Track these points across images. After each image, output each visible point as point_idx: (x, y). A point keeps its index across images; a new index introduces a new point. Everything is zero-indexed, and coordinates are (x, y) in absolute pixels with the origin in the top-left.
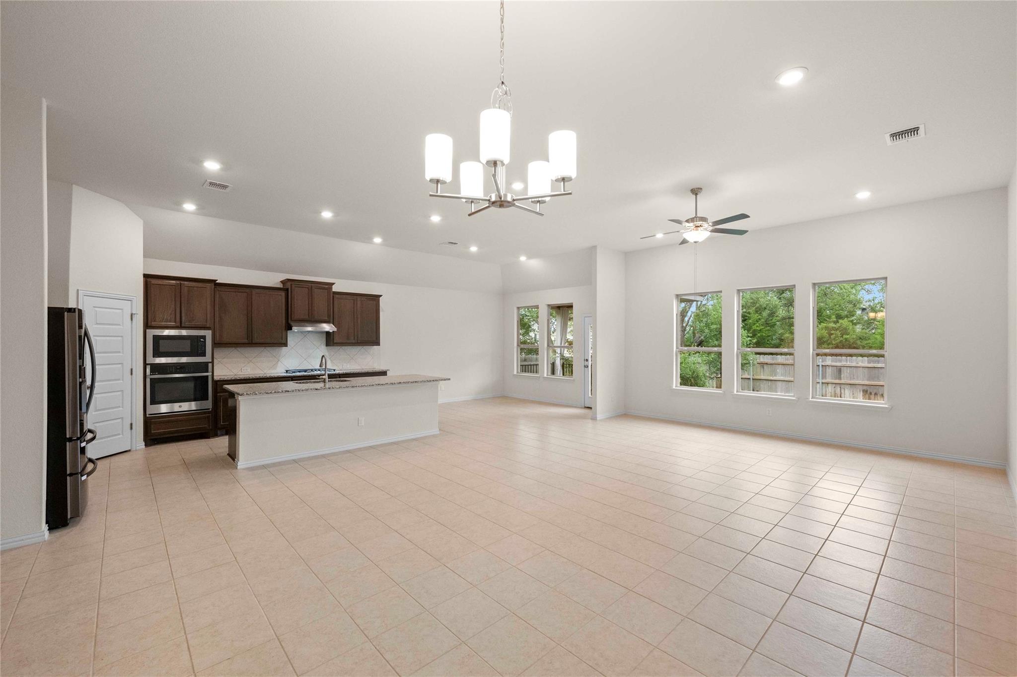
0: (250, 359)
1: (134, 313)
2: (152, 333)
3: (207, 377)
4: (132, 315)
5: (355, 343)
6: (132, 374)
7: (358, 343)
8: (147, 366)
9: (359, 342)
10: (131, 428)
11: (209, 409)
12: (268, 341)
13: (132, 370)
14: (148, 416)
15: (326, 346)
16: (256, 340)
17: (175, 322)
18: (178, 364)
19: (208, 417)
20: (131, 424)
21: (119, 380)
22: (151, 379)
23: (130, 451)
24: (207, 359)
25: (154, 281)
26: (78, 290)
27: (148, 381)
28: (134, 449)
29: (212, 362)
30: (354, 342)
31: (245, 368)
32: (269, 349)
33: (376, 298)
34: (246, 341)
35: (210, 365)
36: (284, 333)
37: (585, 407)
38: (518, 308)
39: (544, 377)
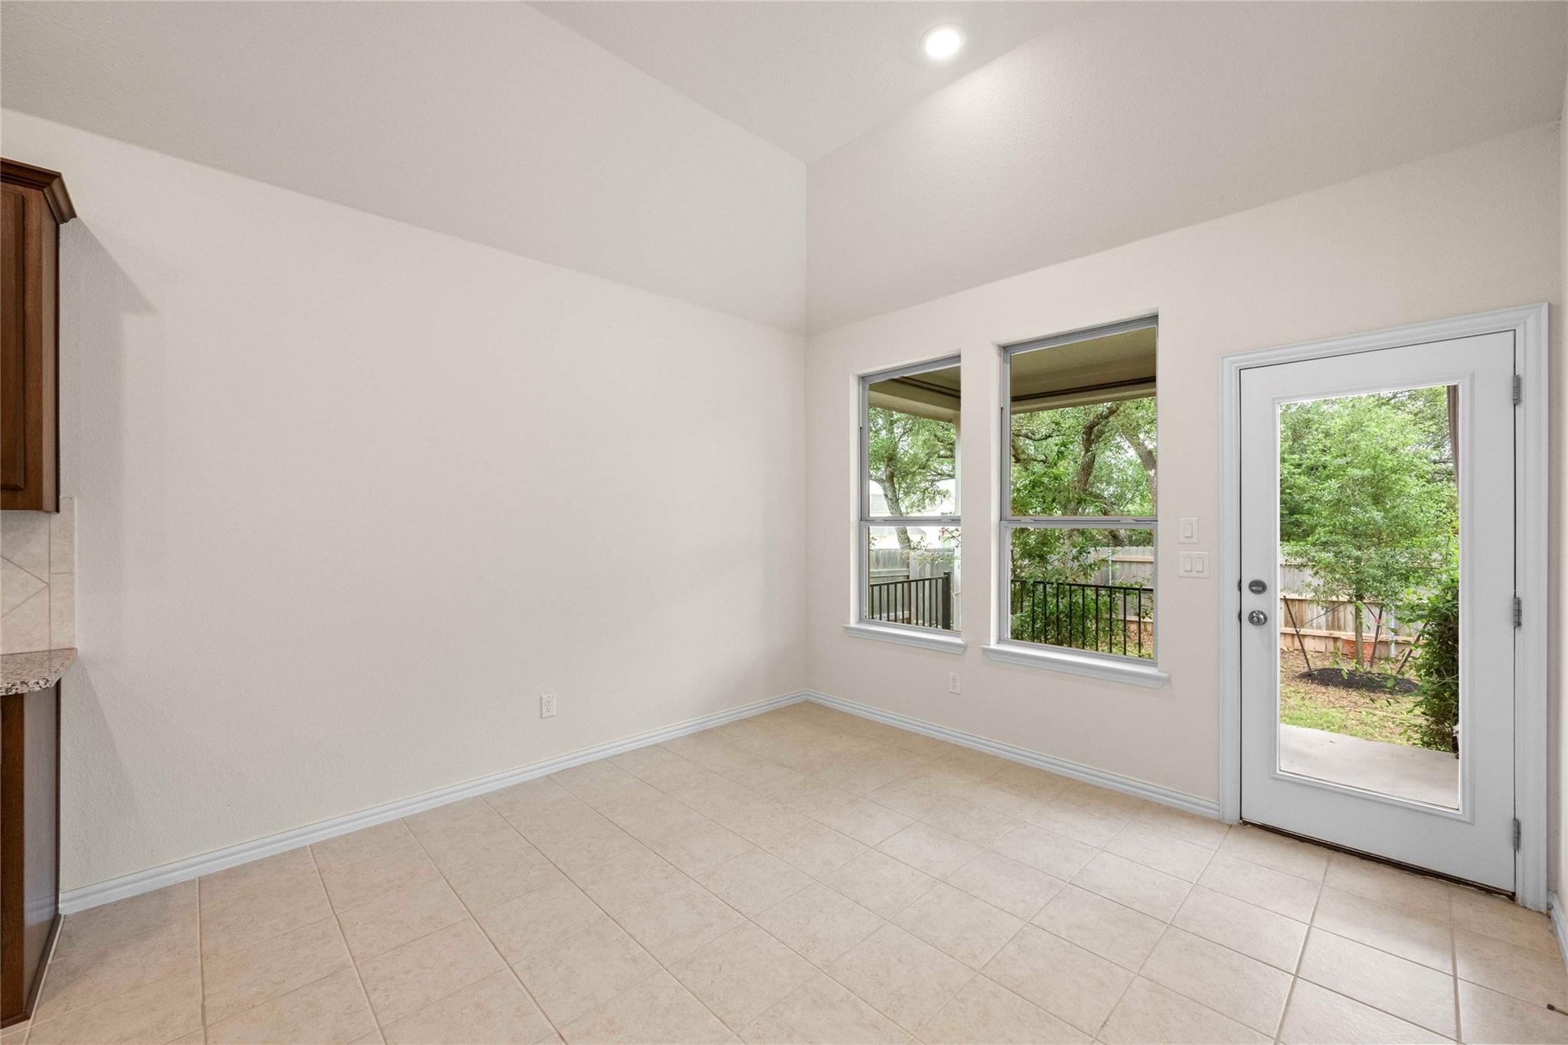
37: (1246, 823)
38: (863, 379)
39: (985, 650)
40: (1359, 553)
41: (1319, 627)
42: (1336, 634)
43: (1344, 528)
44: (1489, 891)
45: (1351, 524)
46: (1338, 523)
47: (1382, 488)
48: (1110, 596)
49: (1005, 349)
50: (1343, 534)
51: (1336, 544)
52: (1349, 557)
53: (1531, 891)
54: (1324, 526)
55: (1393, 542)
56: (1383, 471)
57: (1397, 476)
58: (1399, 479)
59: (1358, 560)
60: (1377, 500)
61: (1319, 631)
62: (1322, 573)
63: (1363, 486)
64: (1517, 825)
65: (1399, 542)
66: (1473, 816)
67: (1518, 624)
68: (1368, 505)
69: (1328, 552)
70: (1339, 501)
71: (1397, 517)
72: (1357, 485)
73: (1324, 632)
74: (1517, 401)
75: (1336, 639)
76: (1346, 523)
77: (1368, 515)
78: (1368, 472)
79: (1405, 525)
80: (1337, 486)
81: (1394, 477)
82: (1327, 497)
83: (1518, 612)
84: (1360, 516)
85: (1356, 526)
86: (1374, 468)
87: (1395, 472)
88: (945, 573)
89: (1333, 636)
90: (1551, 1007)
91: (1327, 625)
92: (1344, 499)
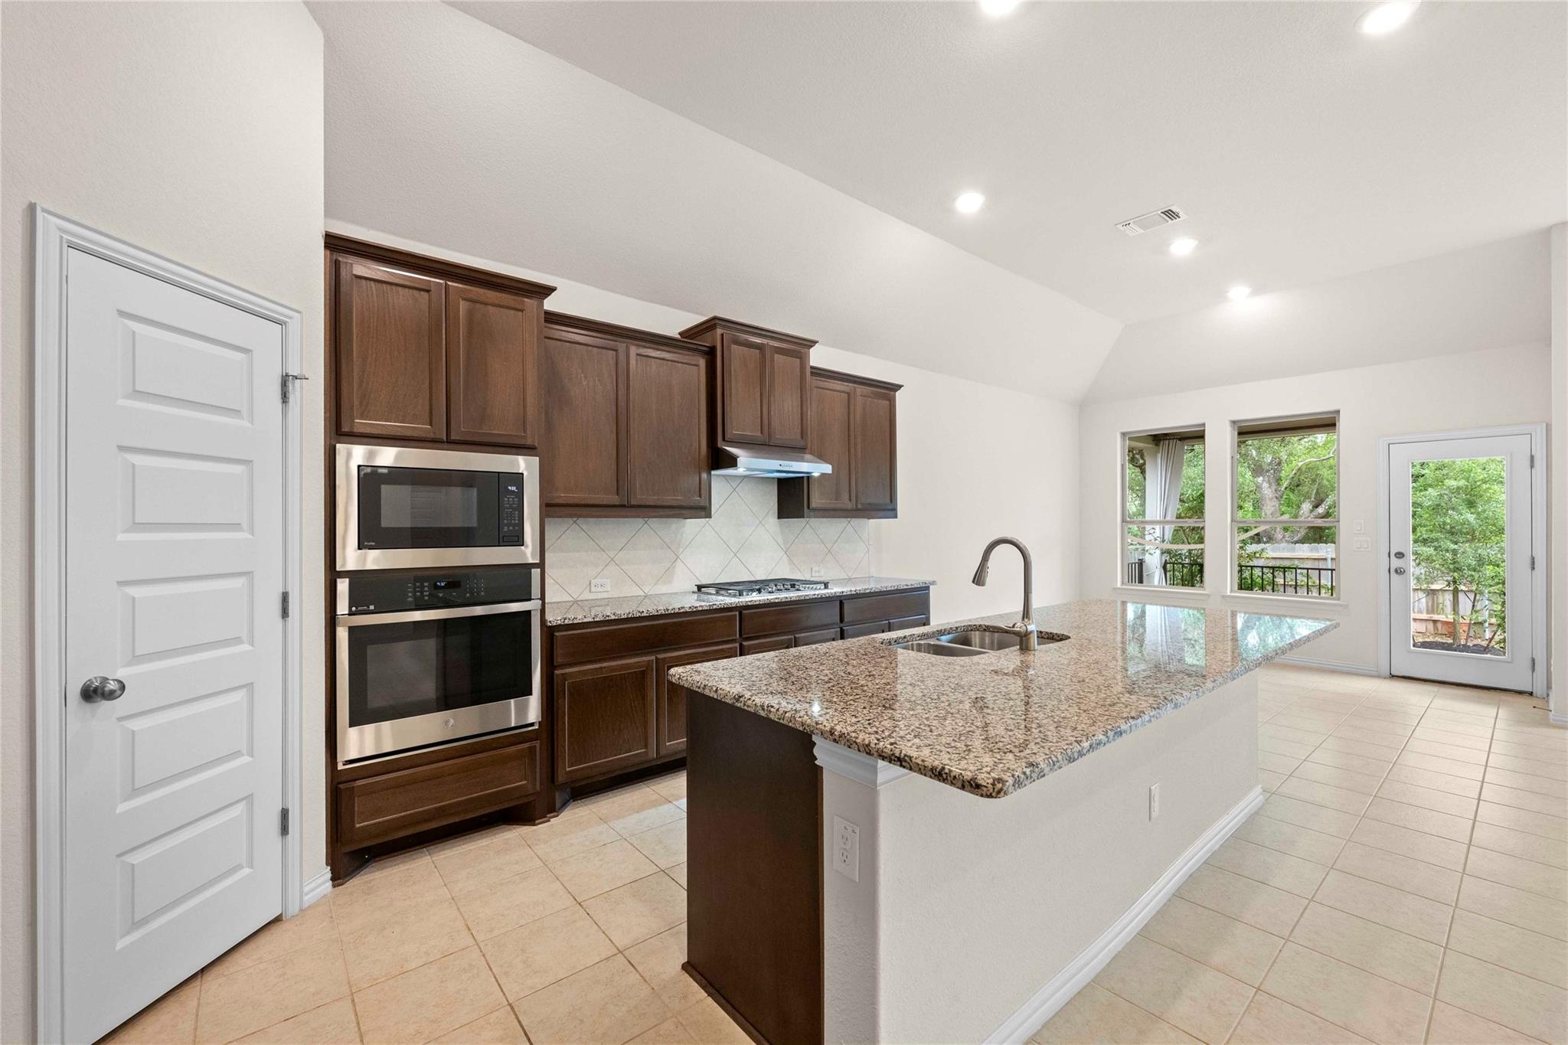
0: (612, 554)
1: (293, 371)
2: (354, 456)
3: (528, 613)
4: (285, 381)
5: (852, 510)
6: (285, 613)
7: (857, 510)
8: (339, 581)
9: (860, 506)
10: (284, 830)
11: (532, 724)
12: (669, 499)
13: (285, 598)
14: (340, 767)
15: (779, 518)
16: (639, 498)
17: (431, 425)
18: (442, 573)
19: (532, 750)
20: (285, 814)
21: (237, 640)
22: (352, 630)
23: (278, 920)
24: (528, 553)
25: (363, 268)
26: (32, 209)
27: (342, 635)
28: (293, 909)
29: (541, 565)
30: (849, 506)
31: (598, 581)
32: (654, 523)
33: (886, 391)
34: (615, 499)
35: (536, 573)
36: (704, 476)
37: (1393, 676)
38: (1124, 434)
39: (1223, 596)
40: (1456, 547)
41: (1420, 612)
42: (1436, 617)
43: (1442, 527)
44: (1520, 693)
45: (1449, 524)
46: (1437, 523)
47: (1475, 495)
48: (1273, 574)
49: (1234, 422)
50: (1441, 532)
51: (1437, 540)
52: (1447, 551)
53: (1539, 690)
54: (1425, 526)
55: (1486, 538)
56: (1476, 482)
57: (1488, 486)
58: (1489, 488)
59: (1455, 553)
60: (1471, 504)
61: (1420, 615)
62: (1423, 564)
63: (1459, 494)
64: (1533, 660)
65: (1490, 539)
66: (1513, 659)
67: (1533, 568)
68: (1463, 509)
69: (1429, 547)
70: (1438, 505)
71: (1487, 518)
72: (1453, 493)
73: (1424, 616)
74: (1532, 467)
75: (1435, 622)
76: (1445, 523)
77: (1463, 517)
78: (1462, 483)
79: (1494, 525)
80: (1436, 494)
81: (1484, 486)
82: (1427, 503)
83: (1533, 563)
84: (1456, 517)
85: (1453, 526)
86: (1467, 480)
87: (1485, 482)
88: (1139, 560)
89: (1433, 619)
90: (1534, 707)
91: (1428, 610)
92: (1443, 504)
